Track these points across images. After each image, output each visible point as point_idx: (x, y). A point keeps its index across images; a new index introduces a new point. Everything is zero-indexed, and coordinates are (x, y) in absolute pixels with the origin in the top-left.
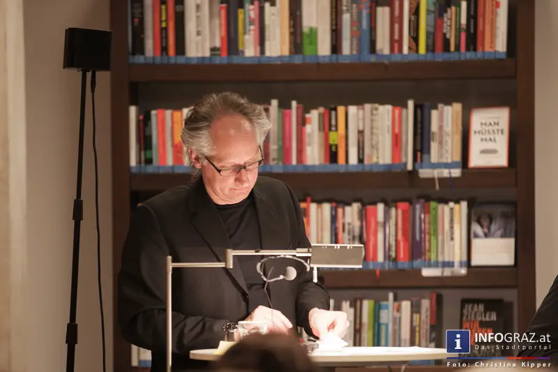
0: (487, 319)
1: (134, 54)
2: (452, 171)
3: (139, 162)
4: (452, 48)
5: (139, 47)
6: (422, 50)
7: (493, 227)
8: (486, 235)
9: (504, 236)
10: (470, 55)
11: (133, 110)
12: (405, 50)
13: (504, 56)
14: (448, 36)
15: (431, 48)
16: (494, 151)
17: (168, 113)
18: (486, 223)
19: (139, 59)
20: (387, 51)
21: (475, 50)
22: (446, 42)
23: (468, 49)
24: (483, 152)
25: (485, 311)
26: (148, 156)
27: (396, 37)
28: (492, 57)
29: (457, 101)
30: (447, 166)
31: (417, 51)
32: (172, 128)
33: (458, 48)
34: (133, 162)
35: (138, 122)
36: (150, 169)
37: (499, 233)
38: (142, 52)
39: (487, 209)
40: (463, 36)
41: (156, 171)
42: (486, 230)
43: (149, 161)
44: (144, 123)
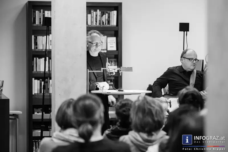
0: (111, 84)
1: (33, 24)
2: (105, 51)
3: (34, 48)
4: (104, 24)
5: (35, 22)
6: (98, 24)
7: (112, 63)
8: (111, 65)
9: (115, 65)
10: (108, 26)
11: (33, 36)
12: (94, 24)
13: (116, 26)
14: (103, 21)
15: (100, 24)
16: (113, 47)
17: (41, 37)
18: (111, 63)
19: (35, 25)
20: (90, 24)
21: (109, 24)
22: (103, 23)
23: (108, 24)
24: (111, 47)
25: (110, 82)
26: (36, 47)
27: (92, 21)
28: (113, 26)
29: (106, 35)
30: (103, 50)
31: (97, 24)
32: (42, 40)
33: (106, 24)
34: (33, 48)
35: (34, 39)
36: (37, 50)
37: (114, 65)
38: (35, 23)
39: (111, 60)
40: (107, 21)
41: (38, 50)
42: (111, 64)
43: (37, 48)
44: (36, 39)
